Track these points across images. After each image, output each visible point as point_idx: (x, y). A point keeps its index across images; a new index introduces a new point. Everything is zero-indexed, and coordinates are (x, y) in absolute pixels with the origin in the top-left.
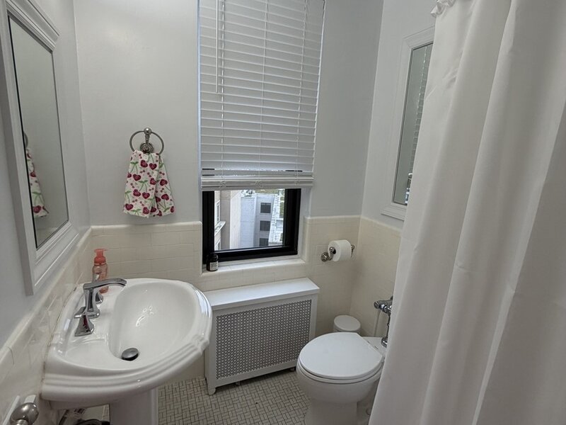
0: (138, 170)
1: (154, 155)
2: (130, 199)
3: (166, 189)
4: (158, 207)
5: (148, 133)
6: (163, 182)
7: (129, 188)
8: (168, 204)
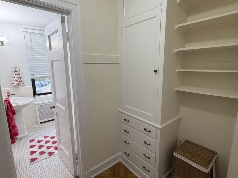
0: (14, 76)
1: (18, 72)
2: (13, 82)
3: (22, 79)
4: (20, 83)
5: (16, 68)
6: (21, 78)
7: (12, 79)
8: (22, 82)
